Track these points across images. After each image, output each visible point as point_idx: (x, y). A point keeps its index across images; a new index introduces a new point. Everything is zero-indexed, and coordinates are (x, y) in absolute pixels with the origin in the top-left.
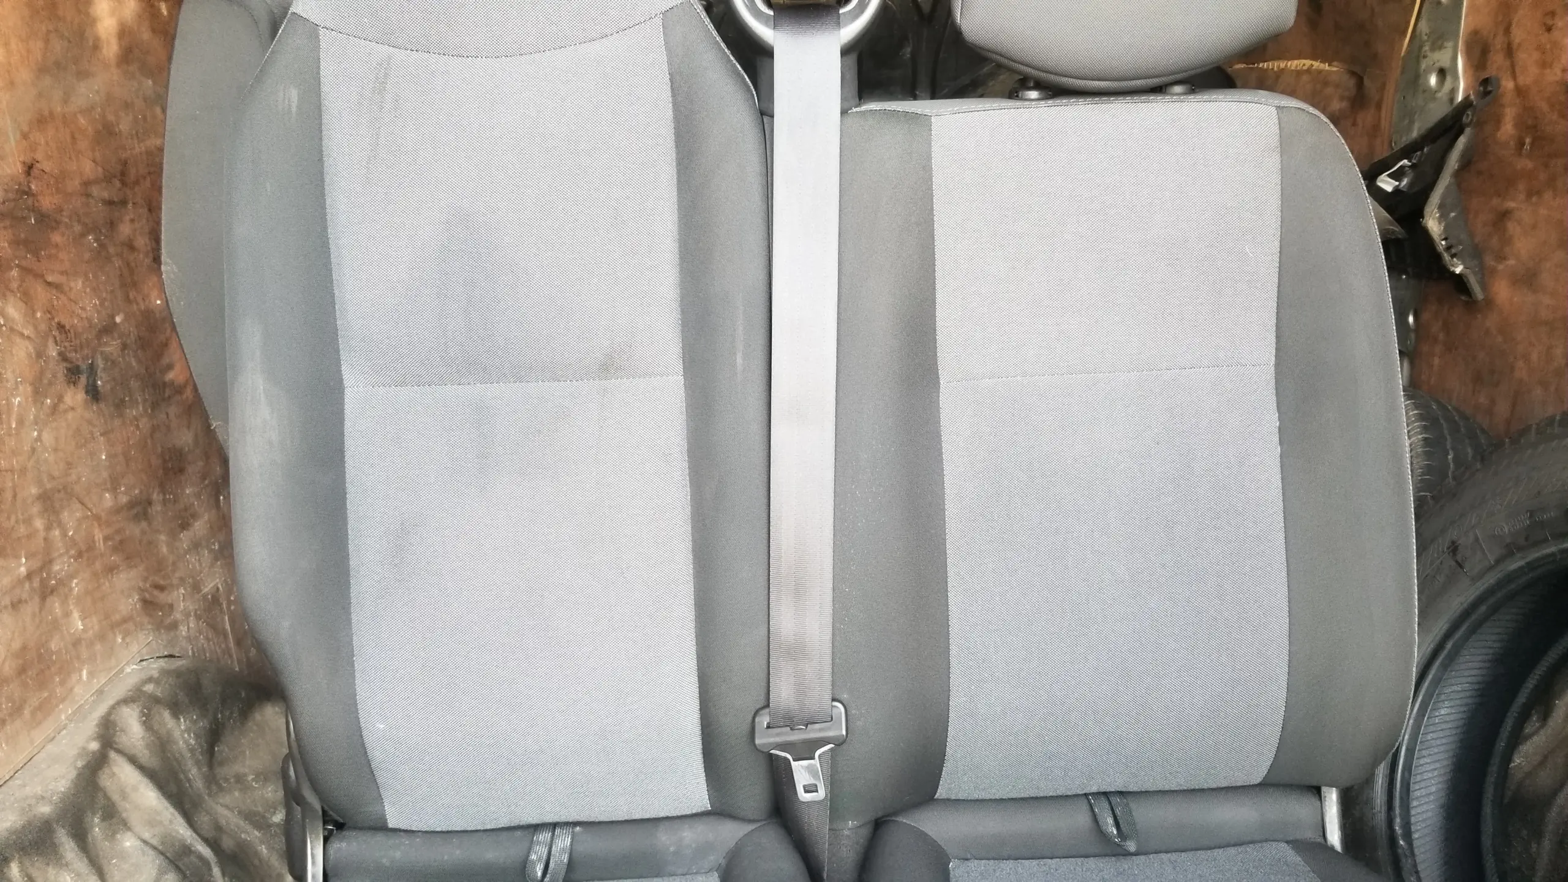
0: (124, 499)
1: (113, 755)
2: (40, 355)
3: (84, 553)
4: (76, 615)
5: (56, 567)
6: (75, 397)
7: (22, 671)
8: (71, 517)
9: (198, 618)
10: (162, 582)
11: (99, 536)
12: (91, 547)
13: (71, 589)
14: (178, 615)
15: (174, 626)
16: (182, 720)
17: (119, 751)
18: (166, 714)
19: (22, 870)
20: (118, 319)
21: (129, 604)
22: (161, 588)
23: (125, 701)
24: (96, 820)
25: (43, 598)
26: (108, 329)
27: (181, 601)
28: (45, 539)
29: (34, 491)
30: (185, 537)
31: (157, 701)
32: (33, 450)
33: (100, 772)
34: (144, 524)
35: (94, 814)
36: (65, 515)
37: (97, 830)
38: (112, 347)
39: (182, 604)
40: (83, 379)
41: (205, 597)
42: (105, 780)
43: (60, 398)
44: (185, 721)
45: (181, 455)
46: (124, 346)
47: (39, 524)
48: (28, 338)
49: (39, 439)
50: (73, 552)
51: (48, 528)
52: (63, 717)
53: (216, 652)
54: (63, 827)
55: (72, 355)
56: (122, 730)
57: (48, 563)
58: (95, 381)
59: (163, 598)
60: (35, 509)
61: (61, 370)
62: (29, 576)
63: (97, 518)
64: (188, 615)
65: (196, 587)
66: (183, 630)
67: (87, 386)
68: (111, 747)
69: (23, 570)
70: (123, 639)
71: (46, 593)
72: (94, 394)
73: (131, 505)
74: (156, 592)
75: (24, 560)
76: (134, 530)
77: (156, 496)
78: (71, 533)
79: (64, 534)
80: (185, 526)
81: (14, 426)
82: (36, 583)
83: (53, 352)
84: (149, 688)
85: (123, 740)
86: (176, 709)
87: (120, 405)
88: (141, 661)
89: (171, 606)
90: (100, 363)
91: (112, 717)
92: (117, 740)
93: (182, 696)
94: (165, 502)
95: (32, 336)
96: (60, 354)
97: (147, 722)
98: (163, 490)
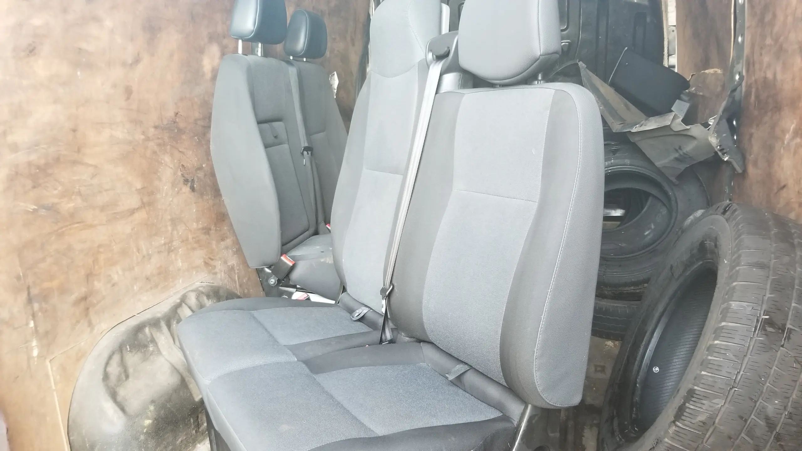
0: (200, 226)
1: (183, 304)
2: (175, 174)
3: (185, 241)
4: (180, 261)
5: (174, 243)
6: (186, 189)
7: (159, 274)
8: (181, 228)
9: (225, 273)
10: (212, 258)
11: (190, 237)
12: (187, 240)
13: (179, 252)
14: (217, 270)
15: (215, 273)
16: (210, 301)
17: (186, 304)
18: (205, 298)
19: (150, 330)
20: (204, 166)
21: (199, 262)
22: (212, 260)
23: (192, 291)
24: (175, 323)
25: (169, 252)
26: (200, 168)
27: (219, 265)
28: (171, 233)
29: (169, 217)
30: (223, 244)
31: (202, 293)
32: (170, 204)
33: (178, 309)
34: (207, 236)
35: (174, 320)
36: (179, 227)
37: (174, 325)
38: (201, 174)
39: (219, 267)
40: (189, 184)
41: (228, 266)
42: (179, 311)
43: (181, 189)
44: (211, 301)
45: (224, 215)
46: (205, 175)
47: (170, 228)
48: (171, 168)
49: (172, 201)
50: (180, 240)
51: (173, 230)
52: (172, 293)
53: (231, 287)
54: (164, 321)
55: (186, 176)
56: (189, 299)
57: (171, 241)
58: (193, 185)
59: (212, 263)
60: (169, 223)
61: (182, 180)
62: (165, 244)
63: (191, 231)
64: (221, 271)
65: (225, 262)
66: (219, 276)
67: (191, 186)
68: (184, 302)
69: (163, 242)
70: (196, 273)
71: (170, 251)
72: (193, 189)
73: (203, 229)
74: (210, 260)
75: (163, 239)
76: (203, 237)
77: (213, 227)
78: (180, 234)
79: (178, 233)
80: (223, 240)
81: (164, 195)
82: (167, 246)
83: (179, 173)
84: (201, 289)
85: (188, 301)
86: (208, 297)
87: (202, 195)
88: (202, 282)
89: (215, 266)
90: (196, 180)
91: (186, 295)
92: (186, 301)
93: (211, 293)
94: (216, 230)
95: (173, 167)
96: (182, 175)
97: (197, 298)
98: (216, 225)
